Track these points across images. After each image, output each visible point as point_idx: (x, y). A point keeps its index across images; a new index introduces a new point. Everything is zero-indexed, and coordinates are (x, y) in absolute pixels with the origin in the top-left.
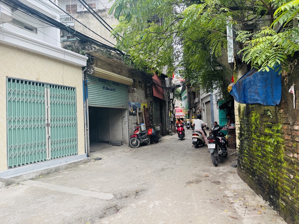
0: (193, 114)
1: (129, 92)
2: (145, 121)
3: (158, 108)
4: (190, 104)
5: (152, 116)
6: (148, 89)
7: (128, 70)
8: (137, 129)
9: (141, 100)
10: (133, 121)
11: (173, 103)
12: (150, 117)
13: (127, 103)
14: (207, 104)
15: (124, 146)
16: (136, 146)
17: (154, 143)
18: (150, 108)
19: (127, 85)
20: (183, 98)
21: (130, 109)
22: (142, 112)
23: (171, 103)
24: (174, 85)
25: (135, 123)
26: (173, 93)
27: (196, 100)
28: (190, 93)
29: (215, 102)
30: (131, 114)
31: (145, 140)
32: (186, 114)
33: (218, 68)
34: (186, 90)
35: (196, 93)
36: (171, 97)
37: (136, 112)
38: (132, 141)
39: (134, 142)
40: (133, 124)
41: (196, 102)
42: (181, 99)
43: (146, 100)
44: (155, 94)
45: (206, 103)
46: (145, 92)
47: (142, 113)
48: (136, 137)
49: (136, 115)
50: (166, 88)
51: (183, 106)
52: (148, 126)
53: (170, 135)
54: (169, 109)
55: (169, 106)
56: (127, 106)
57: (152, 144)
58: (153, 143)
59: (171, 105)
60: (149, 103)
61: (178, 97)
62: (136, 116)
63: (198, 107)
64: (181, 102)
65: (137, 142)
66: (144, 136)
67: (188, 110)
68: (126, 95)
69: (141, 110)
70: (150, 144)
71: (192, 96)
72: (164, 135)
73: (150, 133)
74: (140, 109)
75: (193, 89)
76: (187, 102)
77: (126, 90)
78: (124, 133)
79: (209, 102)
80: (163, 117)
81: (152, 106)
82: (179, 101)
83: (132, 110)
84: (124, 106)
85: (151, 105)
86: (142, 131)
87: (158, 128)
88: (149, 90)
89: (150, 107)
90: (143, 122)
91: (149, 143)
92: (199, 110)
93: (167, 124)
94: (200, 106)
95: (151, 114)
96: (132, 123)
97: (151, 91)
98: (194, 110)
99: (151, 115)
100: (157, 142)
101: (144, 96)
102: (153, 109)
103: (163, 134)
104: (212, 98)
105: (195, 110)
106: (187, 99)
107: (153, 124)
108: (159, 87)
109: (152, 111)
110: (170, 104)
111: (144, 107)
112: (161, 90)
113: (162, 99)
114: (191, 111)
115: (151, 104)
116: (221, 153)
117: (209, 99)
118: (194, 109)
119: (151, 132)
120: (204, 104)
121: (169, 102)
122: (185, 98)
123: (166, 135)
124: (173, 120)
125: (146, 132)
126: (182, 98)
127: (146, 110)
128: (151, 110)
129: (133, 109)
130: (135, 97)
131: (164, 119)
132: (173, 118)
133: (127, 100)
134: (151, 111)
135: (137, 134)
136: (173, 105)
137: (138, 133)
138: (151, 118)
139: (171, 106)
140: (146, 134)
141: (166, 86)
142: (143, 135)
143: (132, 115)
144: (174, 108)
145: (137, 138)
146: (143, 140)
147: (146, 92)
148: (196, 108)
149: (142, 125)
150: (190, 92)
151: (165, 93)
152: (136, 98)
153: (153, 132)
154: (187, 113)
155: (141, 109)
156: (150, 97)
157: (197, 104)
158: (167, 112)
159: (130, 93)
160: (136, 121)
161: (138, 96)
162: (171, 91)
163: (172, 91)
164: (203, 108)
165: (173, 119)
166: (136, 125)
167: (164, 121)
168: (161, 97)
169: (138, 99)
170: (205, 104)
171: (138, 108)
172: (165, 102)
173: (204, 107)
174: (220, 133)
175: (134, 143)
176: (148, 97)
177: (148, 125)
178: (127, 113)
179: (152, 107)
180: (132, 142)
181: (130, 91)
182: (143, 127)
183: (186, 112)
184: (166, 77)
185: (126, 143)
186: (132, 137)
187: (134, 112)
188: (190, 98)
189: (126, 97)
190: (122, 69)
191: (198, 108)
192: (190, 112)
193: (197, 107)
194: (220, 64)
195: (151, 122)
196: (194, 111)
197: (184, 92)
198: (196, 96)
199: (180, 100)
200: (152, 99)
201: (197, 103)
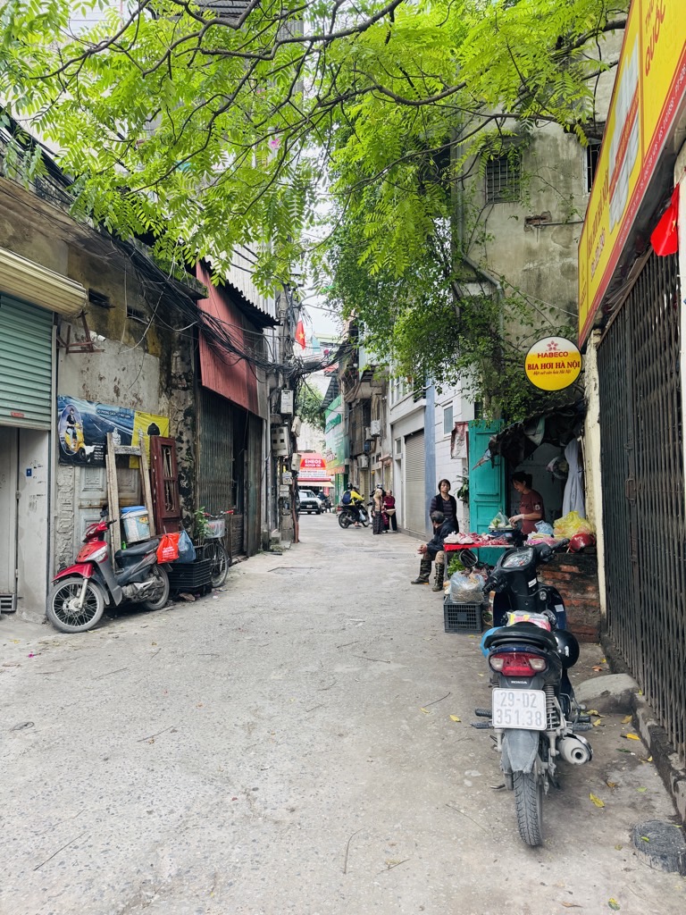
0: (361, 475)
1: (63, 346)
2: (153, 497)
3: (227, 440)
4: (350, 441)
5: (190, 474)
6: (177, 354)
7: (68, 244)
8: (97, 536)
9: (136, 396)
10: (84, 495)
11: (293, 430)
12: (180, 478)
13: (46, 404)
14: (410, 442)
15: (20, 618)
16: (82, 620)
17: (190, 597)
18: (184, 438)
19: (56, 314)
20: (331, 422)
21: (63, 434)
22: (138, 453)
23: (285, 429)
24: (298, 360)
25: (96, 503)
26: (292, 392)
27: (375, 428)
28: (354, 405)
29: (441, 434)
30: (67, 458)
31: (140, 586)
32: (337, 476)
33: (474, 290)
34: (341, 398)
35: (374, 406)
36: (286, 407)
37: (105, 451)
38: (65, 593)
39: (74, 604)
40: (81, 507)
41: (373, 433)
42: (324, 425)
43: (164, 399)
44: (210, 378)
45: (407, 438)
46: (162, 365)
47: (139, 457)
48: (86, 574)
49: (103, 464)
50: (264, 365)
51: (327, 448)
52: (166, 521)
53: (272, 551)
54: (274, 451)
55: (274, 441)
56: (47, 419)
57: (179, 605)
58: (184, 600)
59: (285, 436)
60: (180, 417)
61: (313, 420)
62: (100, 473)
63: (378, 451)
64: (321, 434)
65: (91, 601)
66: (132, 568)
67: (346, 462)
68: (48, 359)
69: (134, 446)
70: (166, 605)
71: (360, 416)
72: (245, 553)
73: (168, 552)
74: (126, 439)
75: (365, 390)
76: (342, 436)
77: (48, 337)
78: (24, 556)
79: (421, 431)
80: (247, 482)
81: (193, 428)
82: (316, 431)
83: (80, 437)
84: (27, 415)
85: (186, 425)
86: (131, 541)
87: (215, 528)
88: (183, 359)
89: (181, 433)
90: (142, 502)
91: (163, 600)
92: (382, 461)
93: (263, 507)
94: (387, 447)
95: (186, 464)
96: (77, 503)
97: (189, 364)
98: (364, 463)
99: (184, 469)
100: (203, 591)
101: (157, 383)
102: (200, 446)
103: (245, 550)
104: (429, 421)
105: (369, 464)
106: (342, 426)
107: (193, 511)
108: (233, 358)
109: (191, 451)
110: (281, 431)
111: (153, 430)
112: (241, 367)
113: (246, 405)
114: (355, 465)
115: (189, 418)
116: (579, 756)
117: (418, 424)
118: (363, 460)
119: (171, 549)
120: (399, 442)
121: (275, 428)
122: (337, 421)
123: (258, 552)
124: (291, 493)
125: (147, 545)
126: (327, 422)
127: (163, 446)
128: (185, 446)
129: (85, 435)
130: (101, 379)
131: (252, 490)
132: (290, 486)
133: (48, 389)
134: (184, 451)
135: (93, 563)
136: (293, 437)
137: (98, 554)
138: (184, 484)
139: (282, 441)
140: (149, 560)
141: (266, 358)
142: (130, 564)
143: (75, 465)
144: (294, 448)
145: (90, 580)
146: (128, 590)
147: (165, 366)
148: (373, 455)
149: (132, 514)
150: (355, 399)
151: (263, 387)
152: (109, 385)
153: (184, 548)
154: (341, 471)
155: (135, 439)
156: (184, 389)
157: (375, 441)
158: (267, 462)
159: (68, 352)
160: (100, 495)
161: (120, 375)
162: (288, 384)
163: (291, 385)
164: (396, 456)
165: (288, 488)
166: (96, 515)
167: (250, 496)
168: (240, 399)
169: (117, 391)
170: (403, 440)
171: (115, 434)
172: (260, 421)
173: (399, 451)
174: (536, 586)
175: (72, 607)
176: (176, 387)
177: (166, 515)
178: (43, 454)
179: (190, 433)
180: (59, 603)
181: (67, 345)
182: (138, 525)
183: (338, 467)
184: (265, 326)
185: (32, 605)
186: (66, 573)
187: (89, 450)
188: (352, 421)
189: (48, 374)
190: (29, 227)
191: (379, 455)
192: (352, 467)
193: (374, 451)
194: (483, 272)
195: (182, 500)
196: (363, 466)
197: (335, 401)
198: (374, 415)
199: (319, 428)
200: (195, 398)
201: (375, 436)
